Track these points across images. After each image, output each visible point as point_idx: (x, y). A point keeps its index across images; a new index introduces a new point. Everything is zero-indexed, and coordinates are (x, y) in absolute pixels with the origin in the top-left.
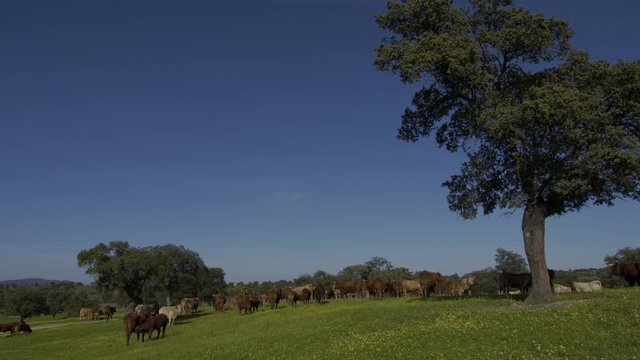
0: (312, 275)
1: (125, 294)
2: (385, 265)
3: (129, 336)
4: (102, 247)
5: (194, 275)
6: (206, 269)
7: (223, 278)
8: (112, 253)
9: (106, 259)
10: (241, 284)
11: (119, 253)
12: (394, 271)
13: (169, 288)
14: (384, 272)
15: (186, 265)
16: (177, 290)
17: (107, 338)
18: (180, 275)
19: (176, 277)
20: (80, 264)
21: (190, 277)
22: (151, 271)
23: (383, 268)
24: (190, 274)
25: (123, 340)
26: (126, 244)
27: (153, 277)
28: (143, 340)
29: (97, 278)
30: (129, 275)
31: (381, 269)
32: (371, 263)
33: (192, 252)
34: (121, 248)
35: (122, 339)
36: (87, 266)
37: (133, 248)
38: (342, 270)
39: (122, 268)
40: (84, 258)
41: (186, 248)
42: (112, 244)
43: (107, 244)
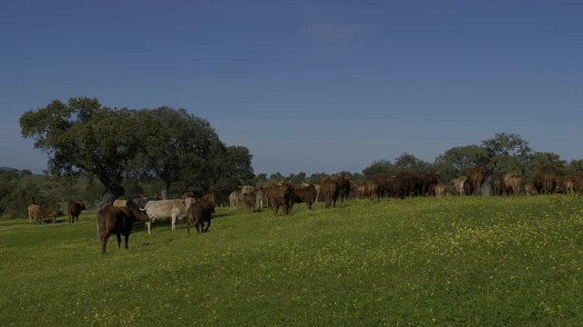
0: (393, 162)
1: (97, 181)
2: (517, 148)
3: (105, 239)
4: (57, 106)
5: (204, 155)
6: (222, 147)
7: (248, 163)
8: (74, 117)
9: (64, 126)
10: (277, 176)
11: (85, 117)
12: (532, 158)
13: (164, 175)
14: (515, 158)
15: (190, 141)
16: (177, 179)
17: (71, 246)
18: (182, 156)
19: (175, 158)
20: (25, 133)
21: (196, 159)
22: (135, 147)
23: (514, 152)
24: (198, 154)
25: (98, 248)
26: (95, 104)
27: (139, 155)
28: (127, 247)
29: (53, 156)
30: (102, 151)
31: (511, 153)
32: (493, 142)
33: (198, 120)
34: (88, 109)
35: (94, 247)
36: (36, 136)
37: (106, 109)
38: (443, 154)
39: (91, 140)
40: (30, 123)
41: (189, 112)
42: (73, 101)
43: (65, 102)
